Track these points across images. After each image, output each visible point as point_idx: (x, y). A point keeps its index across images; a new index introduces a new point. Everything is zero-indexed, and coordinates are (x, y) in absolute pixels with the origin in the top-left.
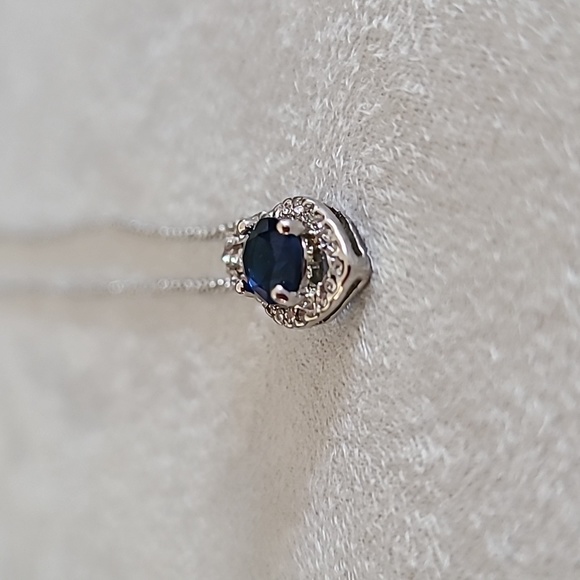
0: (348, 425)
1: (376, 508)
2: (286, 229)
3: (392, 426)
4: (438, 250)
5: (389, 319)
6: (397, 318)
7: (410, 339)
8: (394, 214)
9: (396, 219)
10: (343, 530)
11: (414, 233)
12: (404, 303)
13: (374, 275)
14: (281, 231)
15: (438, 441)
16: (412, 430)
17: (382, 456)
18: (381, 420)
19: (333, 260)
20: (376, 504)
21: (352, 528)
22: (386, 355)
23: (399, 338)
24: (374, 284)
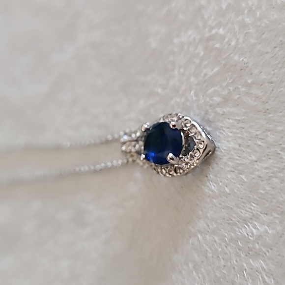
0: (201, 224)
1: (222, 262)
2: (174, 126)
3: (232, 220)
4: (258, 133)
5: (228, 169)
6: (233, 168)
7: (243, 177)
8: (228, 119)
9: (231, 121)
10: (199, 278)
11: (242, 126)
12: (238, 160)
13: (217, 149)
14: (171, 127)
15: (262, 223)
16: (245, 221)
17: (225, 236)
18: (224, 219)
19: (198, 141)
20: (222, 260)
21: (206, 276)
22: (227, 186)
23: (235, 177)
24: (217, 153)
